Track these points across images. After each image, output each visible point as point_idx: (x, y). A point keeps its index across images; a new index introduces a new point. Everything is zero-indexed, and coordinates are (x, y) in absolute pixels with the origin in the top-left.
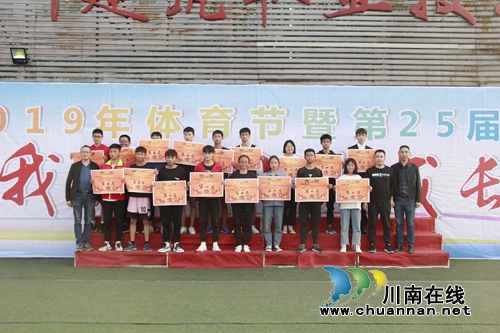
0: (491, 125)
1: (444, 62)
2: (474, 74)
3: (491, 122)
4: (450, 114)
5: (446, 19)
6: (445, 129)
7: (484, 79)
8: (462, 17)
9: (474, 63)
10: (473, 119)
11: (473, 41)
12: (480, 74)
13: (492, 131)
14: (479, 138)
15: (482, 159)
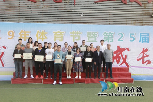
0: (146, 38)
1: (132, 18)
2: (141, 22)
3: (146, 37)
4: (134, 34)
5: (133, 4)
6: (132, 39)
7: (145, 23)
8: (138, 3)
9: (141, 18)
10: (141, 36)
11: (141, 11)
12: (143, 22)
13: (147, 40)
14: (143, 42)
15: (143, 49)
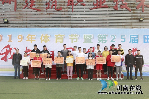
0: (136, 39)
1: (123, 22)
2: (131, 25)
3: (136, 38)
4: (125, 36)
5: (123, 10)
6: (123, 40)
7: (134, 26)
8: (127, 9)
9: (131, 22)
10: (131, 37)
11: (131, 16)
12: (132, 25)
13: (136, 41)
14: (132, 43)
15: (133, 48)
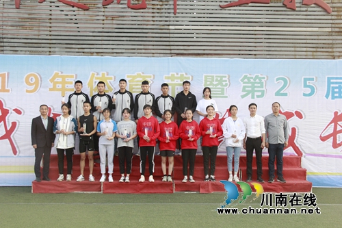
2: (330, 50)
4: (313, 79)
5: (309, 9)
6: (308, 91)
7: (338, 54)
8: (322, 8)
9: (331, 42)
10: (329, 83)
11: (330, 25)
12: (334, 50)
14: (333, 98)
15: (336, 113)
